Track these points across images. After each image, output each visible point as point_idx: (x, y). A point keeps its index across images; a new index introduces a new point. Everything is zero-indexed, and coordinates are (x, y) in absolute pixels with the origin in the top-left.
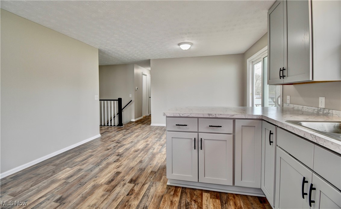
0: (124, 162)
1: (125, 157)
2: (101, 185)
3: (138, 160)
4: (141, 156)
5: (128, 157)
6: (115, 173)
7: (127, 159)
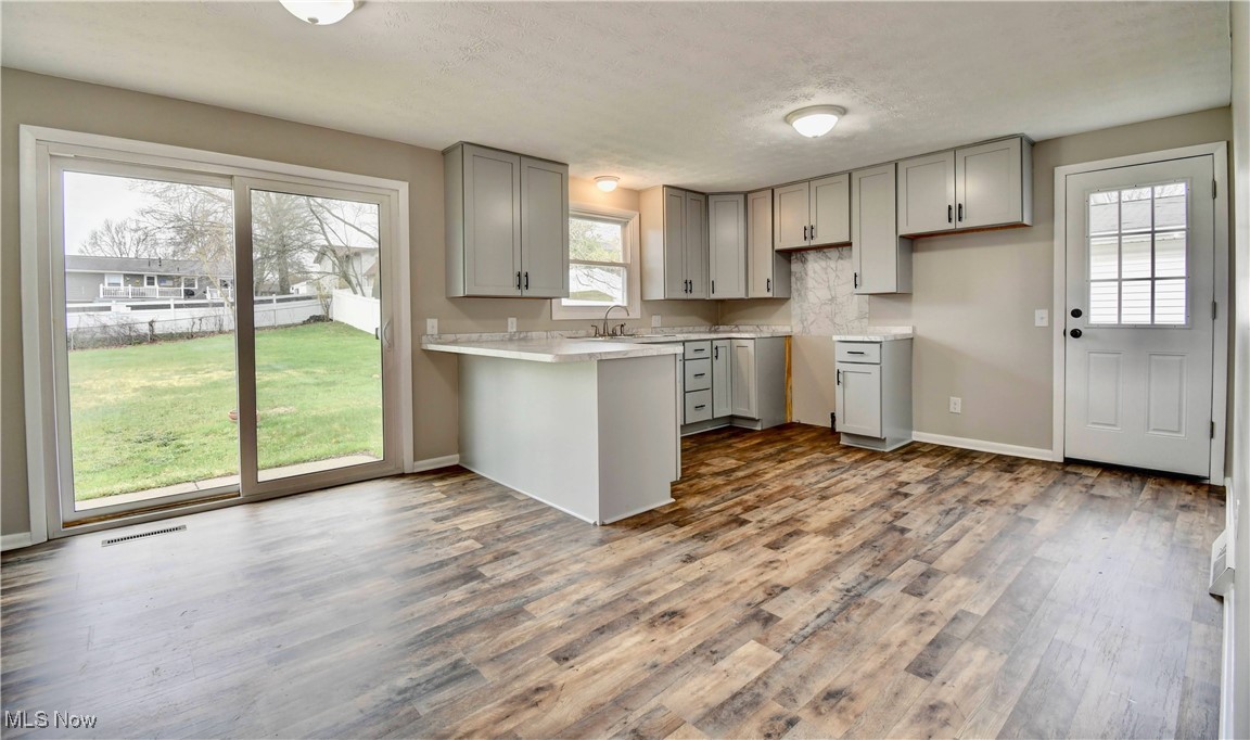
0: (746, 575)
1: (737, 595)
2: (817, 532)
3: (694, 571)
4: (672, 580)
5: (724, 593)
6: (782, 550)
7: (729, 586)
